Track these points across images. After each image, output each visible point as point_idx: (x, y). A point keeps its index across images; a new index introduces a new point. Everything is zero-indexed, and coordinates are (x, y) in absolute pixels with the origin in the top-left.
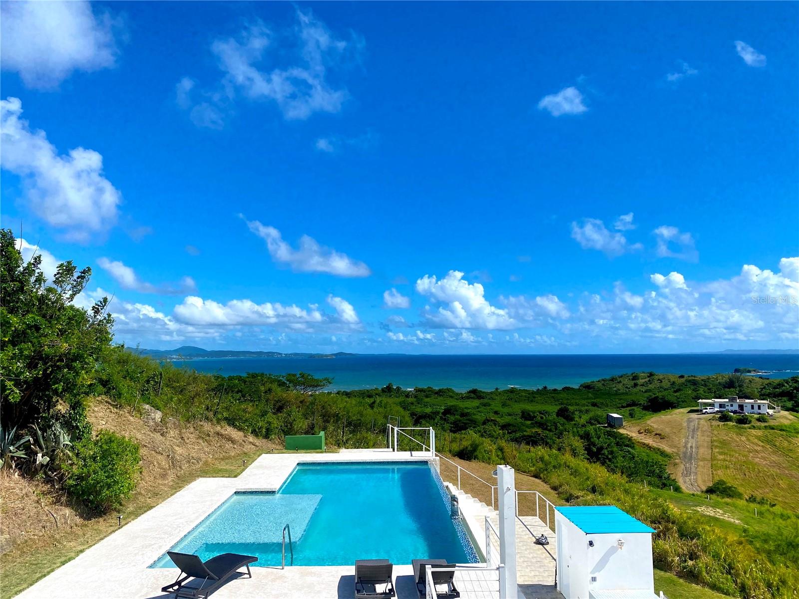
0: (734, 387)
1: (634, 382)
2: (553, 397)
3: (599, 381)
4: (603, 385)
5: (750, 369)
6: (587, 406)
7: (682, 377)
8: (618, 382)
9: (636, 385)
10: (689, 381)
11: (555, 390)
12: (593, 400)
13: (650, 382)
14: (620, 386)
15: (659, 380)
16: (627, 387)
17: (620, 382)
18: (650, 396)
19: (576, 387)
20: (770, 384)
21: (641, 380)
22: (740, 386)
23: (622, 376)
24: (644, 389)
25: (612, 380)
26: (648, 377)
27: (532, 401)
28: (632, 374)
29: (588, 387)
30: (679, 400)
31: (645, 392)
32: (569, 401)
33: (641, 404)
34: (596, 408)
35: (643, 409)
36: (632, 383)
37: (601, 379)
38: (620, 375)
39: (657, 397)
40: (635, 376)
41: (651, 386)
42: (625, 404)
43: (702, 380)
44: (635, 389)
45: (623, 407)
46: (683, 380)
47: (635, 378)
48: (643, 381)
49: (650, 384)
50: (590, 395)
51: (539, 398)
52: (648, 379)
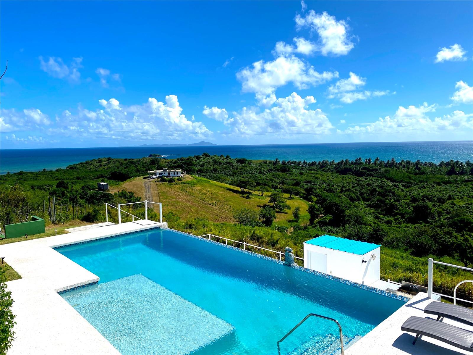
0: (155, 164)
1: (100, 163)
2: (51, 176)
3: (78, 164)
4: (81, 166)
5: (157, 155)
6: (74, 179)
7: (126, 160)
8: (90, 164)
9: (101, 165)
10: (130, 162)
11: (51, 171)
12: (77, 176)
13: (109, 163)
14: (91, 167)
15: (114, 162)
16: (96, 167)
17: (91, 164)
18: (112, 171)
19: (64, 168)
20: (171, 162)
21: (103, 163)
22: (158, 163)
23: (92, 161)
24: (106, 167)
25: (87, 163)
26: (108, 160)
27: (36, 179)
28: (98, 159)
29: (72, 168)
30: (129, 172)
31: (107, 169)
32: (62, 177)
33: (106, 176)
34: (79, 180)
35: (108, 179)
36: (99, 164)
37: (79, 163)
38: (91, 160)
39: (116, 171)
40: (100, 160)
41: (110, 166)
42: (96, 177)
43: (137, 161)
44: (100, 168)
45: (95, 178)
46: (127, 161)
47: (100, 161)
48: (105, 163)
49: (109, 164)
50: (75, 173)
51: (42, 177)
52: (107, 162)
